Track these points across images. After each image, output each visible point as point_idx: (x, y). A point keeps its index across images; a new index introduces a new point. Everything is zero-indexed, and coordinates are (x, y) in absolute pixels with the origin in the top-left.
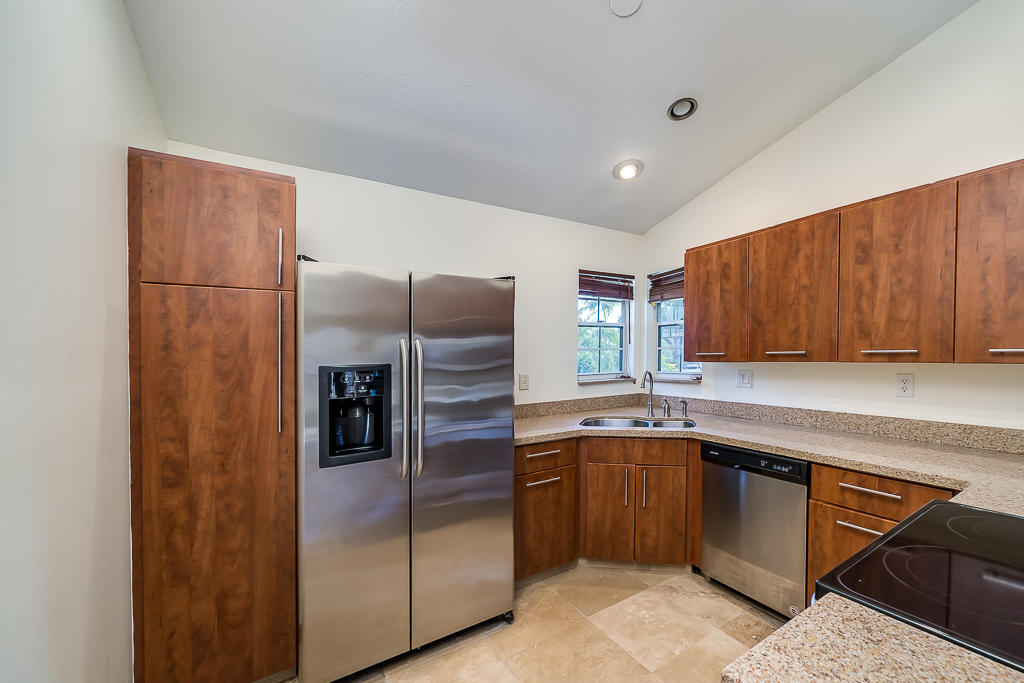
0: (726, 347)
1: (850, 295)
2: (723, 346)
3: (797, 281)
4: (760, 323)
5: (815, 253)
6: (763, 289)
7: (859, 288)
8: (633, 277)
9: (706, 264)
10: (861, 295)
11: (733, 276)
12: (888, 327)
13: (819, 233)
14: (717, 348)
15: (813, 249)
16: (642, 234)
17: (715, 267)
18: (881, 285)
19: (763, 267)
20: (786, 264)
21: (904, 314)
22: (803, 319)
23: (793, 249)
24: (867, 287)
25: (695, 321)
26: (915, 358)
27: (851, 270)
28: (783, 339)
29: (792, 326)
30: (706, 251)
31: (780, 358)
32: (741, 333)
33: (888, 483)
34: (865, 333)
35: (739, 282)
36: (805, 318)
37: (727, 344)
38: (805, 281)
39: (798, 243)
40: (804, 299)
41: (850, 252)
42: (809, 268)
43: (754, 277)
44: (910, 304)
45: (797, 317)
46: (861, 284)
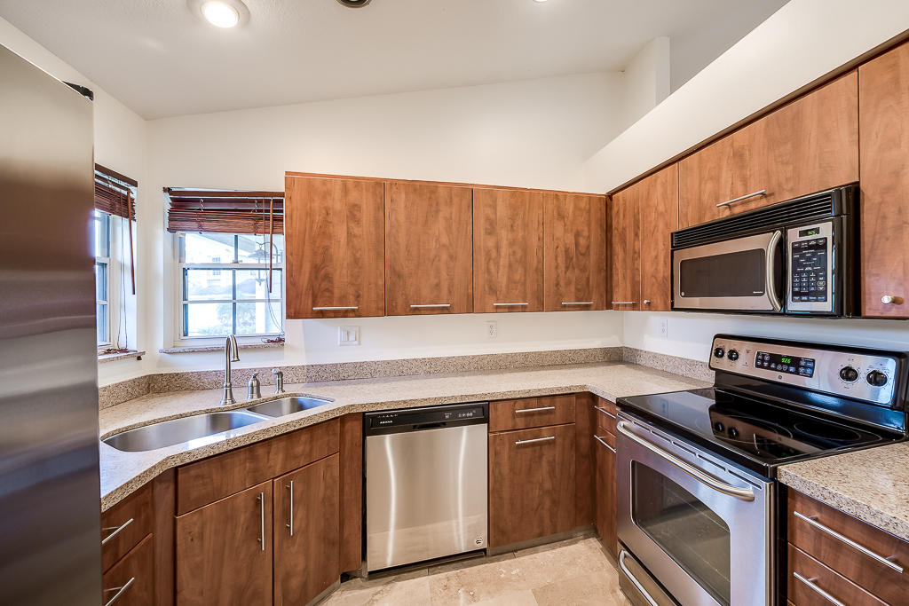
0: (356, 300)
1: (481, 259)
2: (352, 298)
3: (437, 239)
4: (399, 276)
5: (453, 217)
6: (402, 240)
7: (488, 253)
8: (135, 184)
9: (324, 197)
10: (489, 260)
11: (364, 221)
12: (507, 286)
13: (456, 200)
14: (342, 301)
15: (451, 213)
16: (146, 120)
17: (337, 204)
18: (503, 254)
19: (402, 218)
20: (426, 221)
21: (517, 277)
22: (444, 275)
23: (433, 209)
24: (494, 254)
25: (307, 267)
26: (524, 309)
27: (482, 238)
28: (425, 292)
29: (433, 281)
30: (324, 183)
31: (422, 312)
32: (376, 285)
33: (543, 400)
34: (493, 290)
35: (372, 229)
36: (445, 274)
37: (358, 296)
38: (444, 240)
39: (437, 204)
40: (444, 257)
41: (481, 225)
42: (448, 229)
43: (391, 227)
44: (520, 271)
45: (438, 272)
46: (489, 251)
